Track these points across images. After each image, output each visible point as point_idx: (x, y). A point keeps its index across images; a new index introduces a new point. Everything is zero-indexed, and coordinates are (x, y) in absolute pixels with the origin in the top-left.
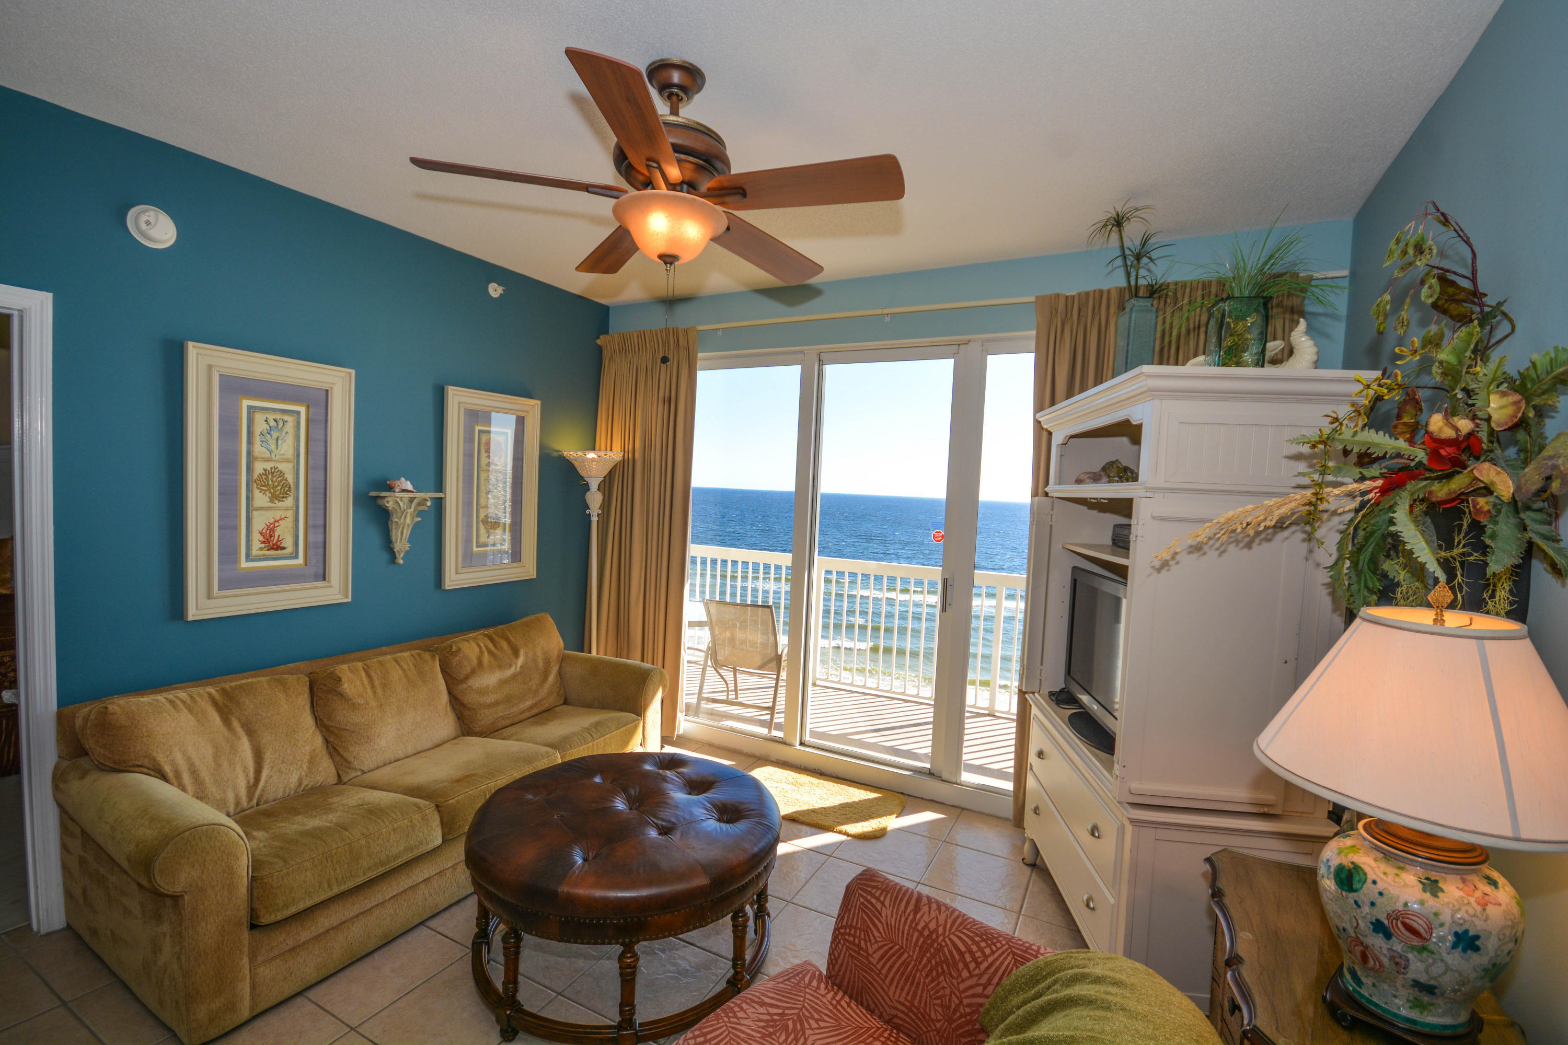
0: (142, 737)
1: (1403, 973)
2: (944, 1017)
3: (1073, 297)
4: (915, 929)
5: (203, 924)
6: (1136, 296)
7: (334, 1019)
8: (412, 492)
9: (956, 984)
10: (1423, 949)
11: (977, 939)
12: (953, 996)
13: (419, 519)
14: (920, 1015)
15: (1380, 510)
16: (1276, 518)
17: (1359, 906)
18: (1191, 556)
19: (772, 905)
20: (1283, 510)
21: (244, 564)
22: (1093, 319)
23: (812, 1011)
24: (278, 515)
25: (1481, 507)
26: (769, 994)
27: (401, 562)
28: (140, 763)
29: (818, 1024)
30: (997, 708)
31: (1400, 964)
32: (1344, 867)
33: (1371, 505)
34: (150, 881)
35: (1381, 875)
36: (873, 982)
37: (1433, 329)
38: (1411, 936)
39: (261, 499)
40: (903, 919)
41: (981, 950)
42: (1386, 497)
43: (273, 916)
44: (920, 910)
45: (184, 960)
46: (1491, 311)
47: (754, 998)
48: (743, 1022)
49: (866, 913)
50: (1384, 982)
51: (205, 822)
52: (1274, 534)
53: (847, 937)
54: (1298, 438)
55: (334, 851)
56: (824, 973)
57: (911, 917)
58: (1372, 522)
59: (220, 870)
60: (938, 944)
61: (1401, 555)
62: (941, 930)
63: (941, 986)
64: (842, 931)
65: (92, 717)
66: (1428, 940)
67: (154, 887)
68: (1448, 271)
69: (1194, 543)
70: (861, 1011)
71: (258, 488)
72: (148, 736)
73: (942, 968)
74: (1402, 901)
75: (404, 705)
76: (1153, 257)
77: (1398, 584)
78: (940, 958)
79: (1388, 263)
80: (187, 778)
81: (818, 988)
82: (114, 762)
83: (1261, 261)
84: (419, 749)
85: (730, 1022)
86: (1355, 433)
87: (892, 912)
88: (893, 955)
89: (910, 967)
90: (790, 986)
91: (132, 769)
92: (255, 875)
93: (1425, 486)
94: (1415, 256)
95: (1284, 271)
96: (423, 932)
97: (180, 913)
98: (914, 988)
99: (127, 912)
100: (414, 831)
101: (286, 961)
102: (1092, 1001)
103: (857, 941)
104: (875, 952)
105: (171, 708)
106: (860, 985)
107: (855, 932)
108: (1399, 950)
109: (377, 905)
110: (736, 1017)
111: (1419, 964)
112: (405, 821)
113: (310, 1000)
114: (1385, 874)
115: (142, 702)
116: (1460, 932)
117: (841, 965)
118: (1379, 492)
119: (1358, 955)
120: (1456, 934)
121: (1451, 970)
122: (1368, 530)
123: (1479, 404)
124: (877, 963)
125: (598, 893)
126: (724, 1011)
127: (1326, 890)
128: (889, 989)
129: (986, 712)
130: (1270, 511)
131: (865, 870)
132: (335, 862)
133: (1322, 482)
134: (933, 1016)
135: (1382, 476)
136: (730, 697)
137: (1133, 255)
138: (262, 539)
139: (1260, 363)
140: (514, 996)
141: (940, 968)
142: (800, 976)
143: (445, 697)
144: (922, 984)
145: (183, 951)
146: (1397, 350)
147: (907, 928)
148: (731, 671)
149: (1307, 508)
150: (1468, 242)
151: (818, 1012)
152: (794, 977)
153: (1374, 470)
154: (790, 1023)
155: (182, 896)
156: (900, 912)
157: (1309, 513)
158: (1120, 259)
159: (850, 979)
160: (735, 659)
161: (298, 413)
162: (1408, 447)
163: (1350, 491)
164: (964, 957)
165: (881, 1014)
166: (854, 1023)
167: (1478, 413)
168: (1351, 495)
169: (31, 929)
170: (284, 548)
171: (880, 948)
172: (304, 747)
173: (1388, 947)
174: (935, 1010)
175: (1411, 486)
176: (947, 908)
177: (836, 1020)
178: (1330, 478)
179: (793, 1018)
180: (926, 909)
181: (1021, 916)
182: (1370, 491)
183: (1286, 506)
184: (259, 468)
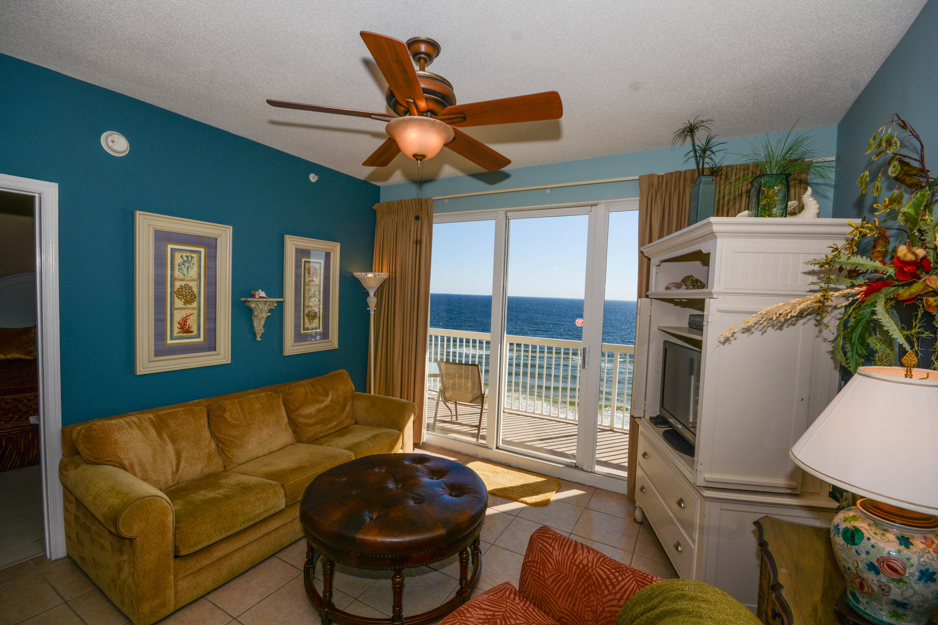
0: (111, 444)
1: (887, 596)
2: (593, 618)
3: (663, 176)
4: (574, 564)
5: (147, 556)
6: (703, 174)
7: (223, 612)
8: (266, 298)
9: (600, 598)
10: (900, 581)
11: (613, 571)
12: (599, 606)
13: (270, 314)
14: (578, 617)
15: (865, 306)
16: (798, 311)
17: (859, 554)
18: (744, 334)
19: (482, 546)
20: (802, 306)
21: (169, 342)
22: (675, 189)
23: (511, 613)
24: (189, 312)
25: (931, 303)
26: (485, 602)
27: (259, 339)
28: (110, 460)
29: (516, 622)
30: (615, 426)
31: (885, 590)
32: (849, 529)
33: (859, 302)
34: (116, 530)
35: (873, 535)
36: (548, 596)
37: (896, 192)
38: (892, 573)
39: (179, 303)
40: (566, 558)
41: (616, 578)
42: (869, 297)
43: (188, 551)
44: (576, 552)
45: (136, 577)
46: (934, 181)
47: (476, 605)
48: (470, 619)
49: (543, 553)
50: (874, 600)
51: (149, 495)
52: (797, 320)
53: (532, 568)
54: (811, 261)
55: (223, 512)
56: (517, 589)
57: (571, 556)
58: (860, 313)
59: (157, 523)
60: (589, 574)
61: (878, 333)
62: (590, 565)
63: (591, 599)
64: (529, 564)
65: (83, 432)
66: (903, 575)
67: (119, 533)
68: (905, 156)
69: (746, 326)
70: (541, 613)
71: (177, 297)
72: (115, 443)
73: (592, 588)
74: (887, 551)
75: (262, 424)
76: (714, 151)
77: (876, 352)
78: (590, 582)
79: (868, 152)
80: (137, 469)
81: (514, 599)
82: (95, 459)
83: (784, 152)
84: (271, 451)
85: (462, 620)
86: (849, 258)
87: (560, 553)
88: (561, 579)
89: (571, 587)
90: (497, 597)
91: (105, 463)
92: (177, 526)
93: (894, 291)
94: (886, 147)
95: (798, 158)
96: (274, 560)
97: (134, 549)
98: (574, 600)
99: (103, 547)
100: (269, 500)
101: (195, 577)
102: (690, 612)
103: (538, 571)
104: (549, 578)
105: (128, 426)
106: (540, 598)
107: (537, 565)
108: (885, 582)
109: (248, 544)
110: (465, 616)
111: (897, 590)
112: (264, 494)
113: (209, 601)
114: (875, 534)
115: (111, 423)
116: (923, 570)
117: (528, 585)
118: (864, 294)
119: (858, 584)
120: (921, 572)
121: (918, 594)
122: (858, 317)
123: (928, 239)
124: (551, 584)
125: (380, 539)
126: (458, 613)
127: (837, 544)
128: (558, 600)
129: (609, 429)
130: (794, 307)
131: (542, 527)
132: (223, 518)
133: (828, 288)
134: (586, 618)
135: (866, 284)
136: (453, 419)
137: (701, 150)
138: (179, 326)
139: (784, 215)
140: (330, 600)
141: (590, 588)
142: (503, 591)
143: (286, 420)
144: (579, 598)
145: (135, 571)
146: (875, 206)
147: (569, 563)
148: (453, 404)
149: (818, 304)
150: (918, 138)
151: (515, 614)
152: (499, 592)
153: (860, 280)
154: (498, 621)
155: (135, 539)
156: (564, 554)
157: (820, 308)
158: (692, 152)
159: (534, 593)
160: (456, 396)
161: (200, 252)
162: (882, 266)
163: (845, 294)
164: (605, 582)
165: (554, 616)
166: (537, 621)
167: (927, 245)
168: (846, 296)
169: (46, 557)
170: (192, 332)
171: (552, 575)
172: (204, 449)
173: (878, 579)
174: (588, 614)
175: (884, 290)
176: (594, 551)
177: (526, 619)
178: (832, 286)
179: (500, 618)
180: (580, 551)
181: (634, 555)
182: (858, 294)
183: (804, 304)
184: (178, 284)
